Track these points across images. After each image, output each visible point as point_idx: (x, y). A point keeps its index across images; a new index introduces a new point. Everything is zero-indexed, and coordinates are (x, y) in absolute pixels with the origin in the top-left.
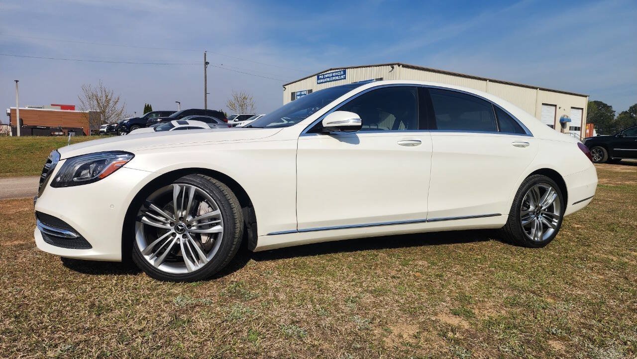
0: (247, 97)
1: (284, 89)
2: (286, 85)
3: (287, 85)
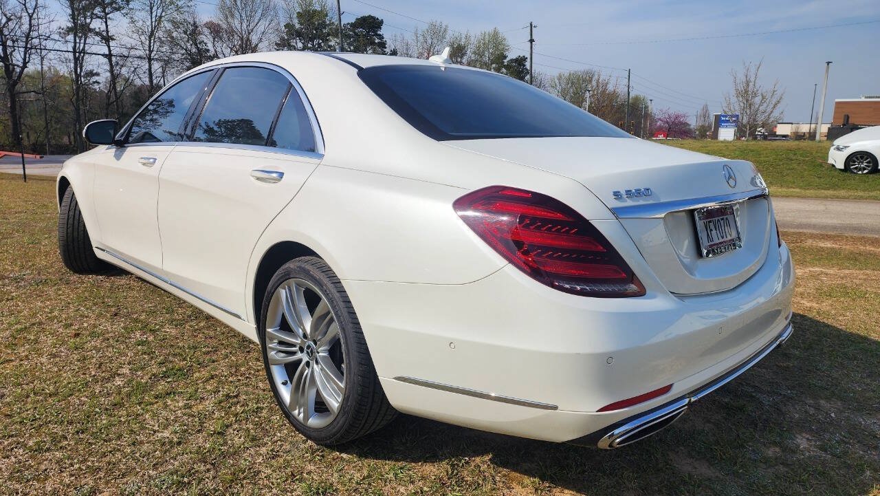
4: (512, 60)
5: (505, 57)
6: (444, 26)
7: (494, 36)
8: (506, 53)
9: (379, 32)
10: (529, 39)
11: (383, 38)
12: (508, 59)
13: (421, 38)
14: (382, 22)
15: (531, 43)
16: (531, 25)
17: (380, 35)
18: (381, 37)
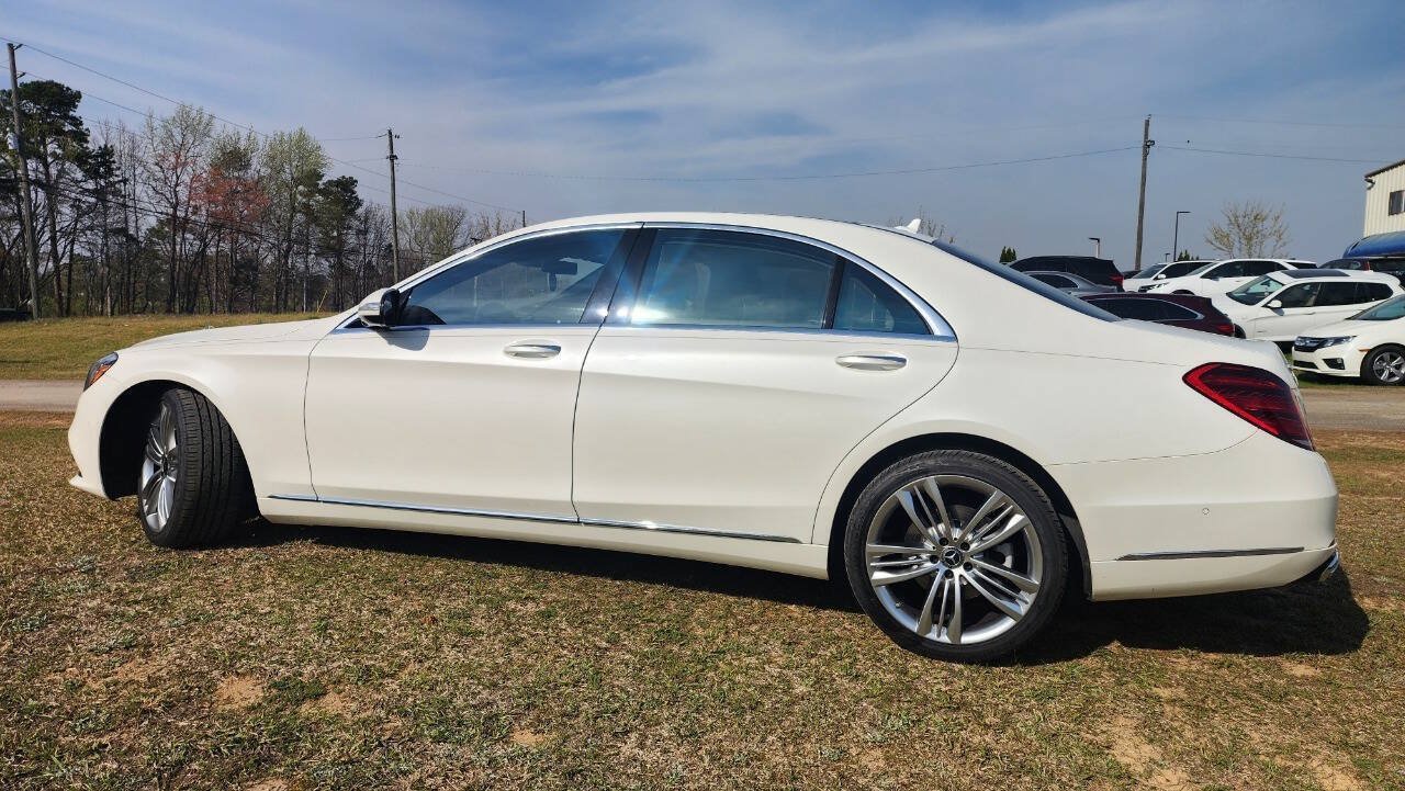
0: (1264, 214)
1: (1370, 184)
2: (1374, 174)
3: (1379, 172)
4: (330, 182)
5: (320, 177)
6: (206, 118)
7: (299, 141)
8: (323, 171)
9: (71, 113)
10: (388, 154)
11: (81, 123)
12: (325, 179)
13: (160, 132)
14: (78, 96)
15: (392, 161)
16: (390, 133)
17: (74, 118)
18: (77, 122)
